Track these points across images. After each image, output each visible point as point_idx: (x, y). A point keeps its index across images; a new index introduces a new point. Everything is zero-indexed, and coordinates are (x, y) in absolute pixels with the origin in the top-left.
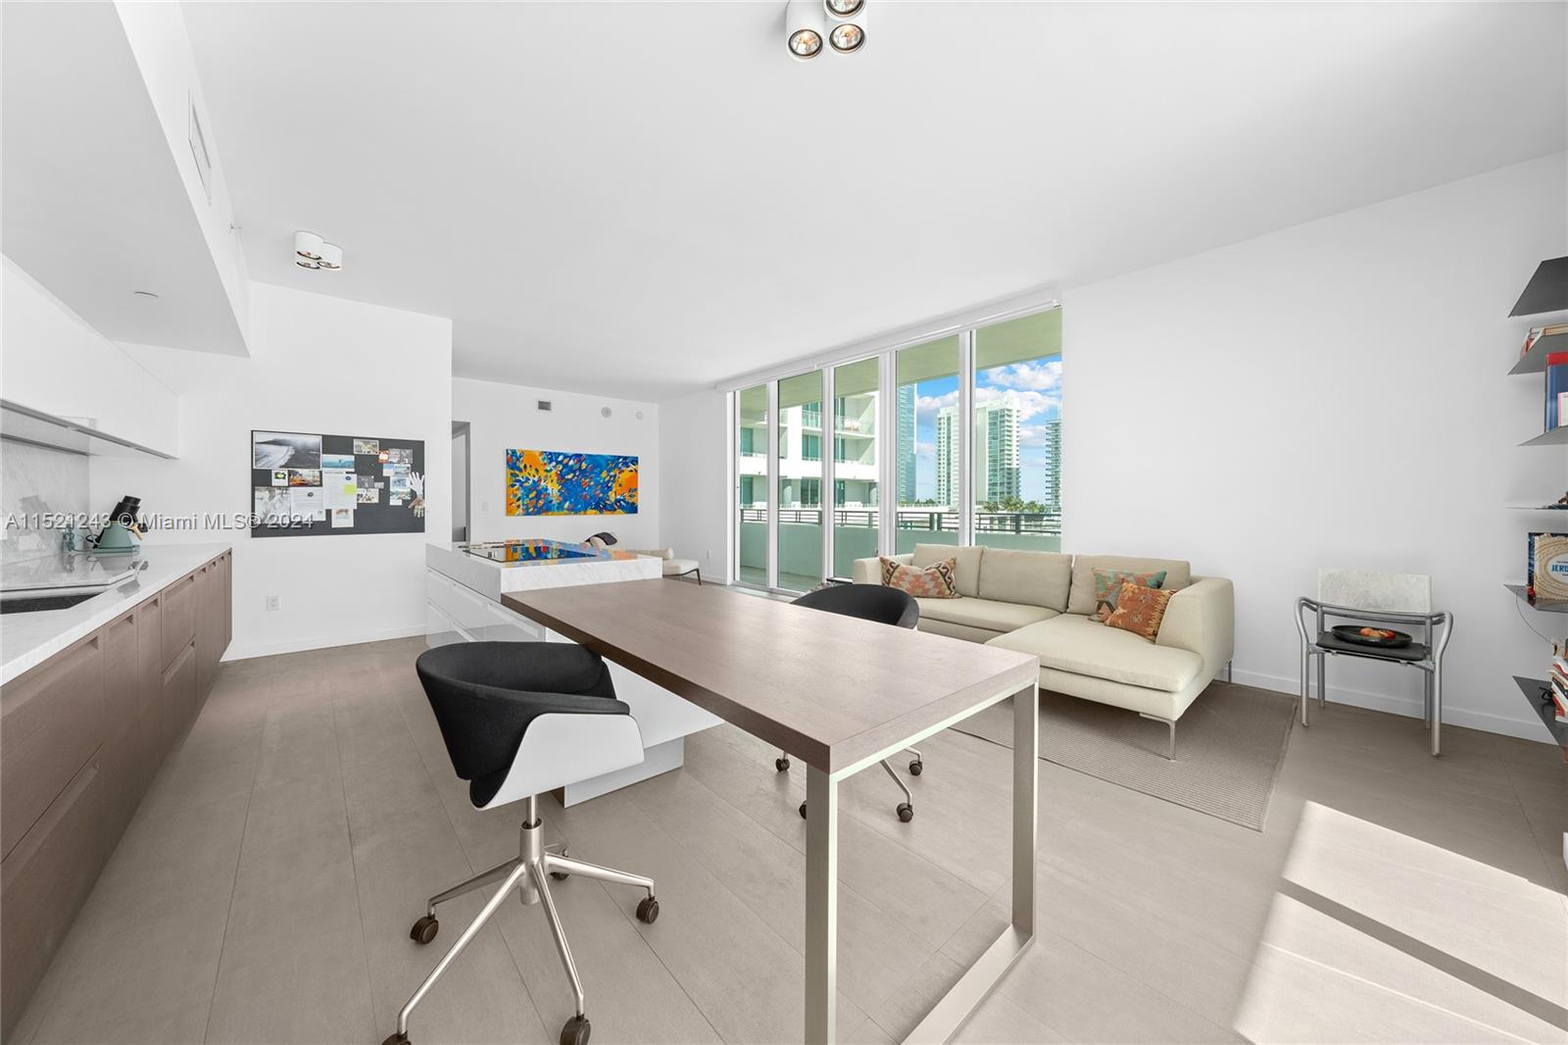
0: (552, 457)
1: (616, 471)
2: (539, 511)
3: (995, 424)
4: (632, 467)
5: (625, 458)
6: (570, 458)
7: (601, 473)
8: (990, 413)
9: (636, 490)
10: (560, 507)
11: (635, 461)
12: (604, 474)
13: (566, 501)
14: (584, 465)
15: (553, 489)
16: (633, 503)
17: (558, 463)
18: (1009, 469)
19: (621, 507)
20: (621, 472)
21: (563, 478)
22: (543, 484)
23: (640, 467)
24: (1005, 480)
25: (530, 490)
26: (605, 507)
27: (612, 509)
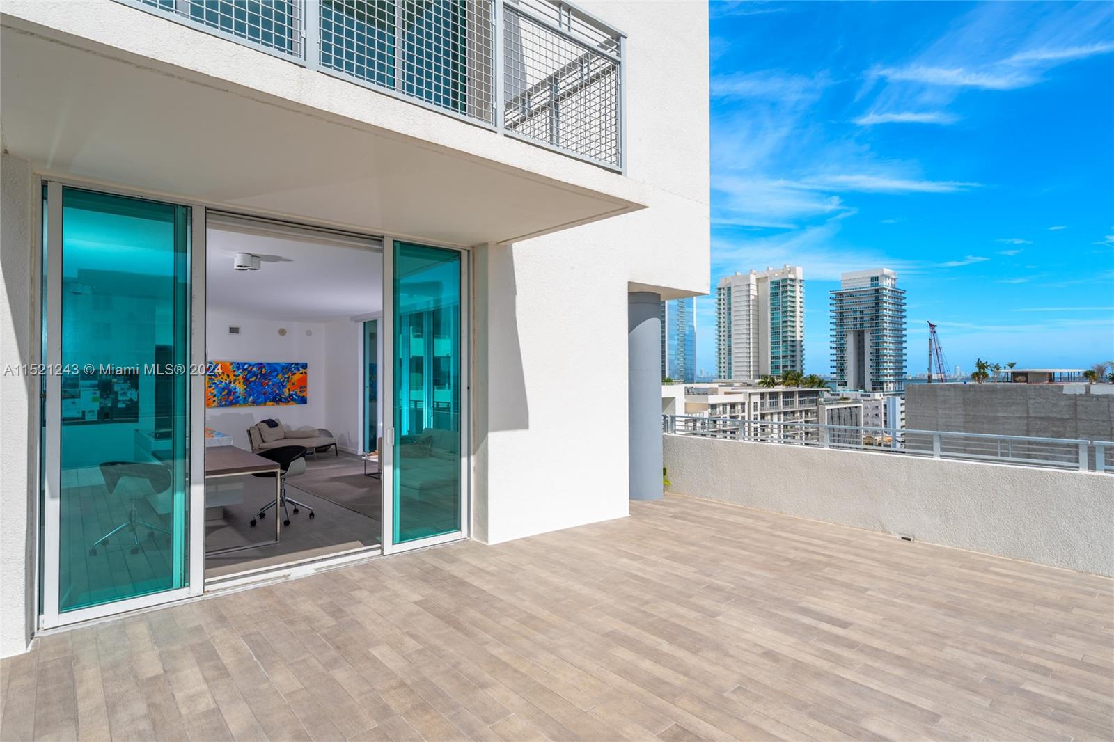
0: (239, 366)
1: (290, 374)
2: (231, 404)
3: (777, 294)
4: (303, 371)
5: (297, 364)
6: (253, 366)
7: (277, 375)
8: (772, 283)
9: (306, 387)
10: (245, 402)
11: (305, 366)
12: (280, 377)
13: (250, 396)
14: (264, 371)
15: (240, 388)
16: (303, 397)
17: (244, 370)
18: (793, 341)
19: (293, 400)
20: (294, 374)
21: (248, 380)
22: (232, 385)
23: (309, 371)
24: (789, 353)
25: (224, 389)
26: (280, 400)
27: (287, 401)
